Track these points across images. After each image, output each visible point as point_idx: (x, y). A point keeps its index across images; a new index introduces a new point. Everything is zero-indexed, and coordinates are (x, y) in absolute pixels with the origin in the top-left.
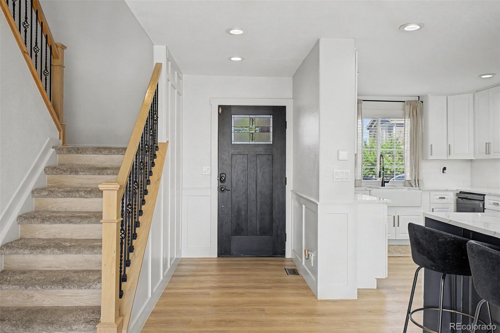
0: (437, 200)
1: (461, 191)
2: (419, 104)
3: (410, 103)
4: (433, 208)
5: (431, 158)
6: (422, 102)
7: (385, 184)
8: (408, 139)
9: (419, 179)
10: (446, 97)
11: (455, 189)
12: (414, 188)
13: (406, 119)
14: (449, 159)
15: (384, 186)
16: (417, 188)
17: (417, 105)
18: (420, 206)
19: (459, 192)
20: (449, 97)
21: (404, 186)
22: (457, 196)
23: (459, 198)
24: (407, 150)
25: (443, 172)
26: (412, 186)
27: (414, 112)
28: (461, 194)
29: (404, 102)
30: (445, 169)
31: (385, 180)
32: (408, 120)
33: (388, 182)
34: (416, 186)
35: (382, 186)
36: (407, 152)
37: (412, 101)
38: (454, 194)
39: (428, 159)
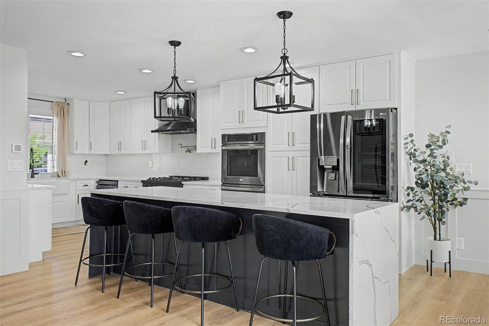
0: (81, 188)
1: (100, 179)
2: (65, 106)
3: (58, 103)
4: (78, 194)
5: (76, 152)
6: (68, 104)
7: (35, 175)
8: (56, 135)
9: (66, 171)
10: (88, 102)
11: (96, 178)
12: (62, 178)
13: (54, 118)
14: (90, 153)
15: (34, 177)
16: (64, 178)
17: (64, 106)
18: (67, 194)
19: (99, 180)
20: (90, 103)
21: (53, 177)
22: (97, 183)
23: (99, 184)
24: (55, 145)
25: (85, 165)
26: (59, 177)
27: (61, 112)
28: (101, 181)
29: (53, 102)
30: (86, 162)
31: (35, 172)
32: (56, 118)
33: (37, 174)
34: (63, 177)
35: (32, 177)
36: (55, 147)
37: (60, 102)
38: (95, 181)
39: (74, 153)
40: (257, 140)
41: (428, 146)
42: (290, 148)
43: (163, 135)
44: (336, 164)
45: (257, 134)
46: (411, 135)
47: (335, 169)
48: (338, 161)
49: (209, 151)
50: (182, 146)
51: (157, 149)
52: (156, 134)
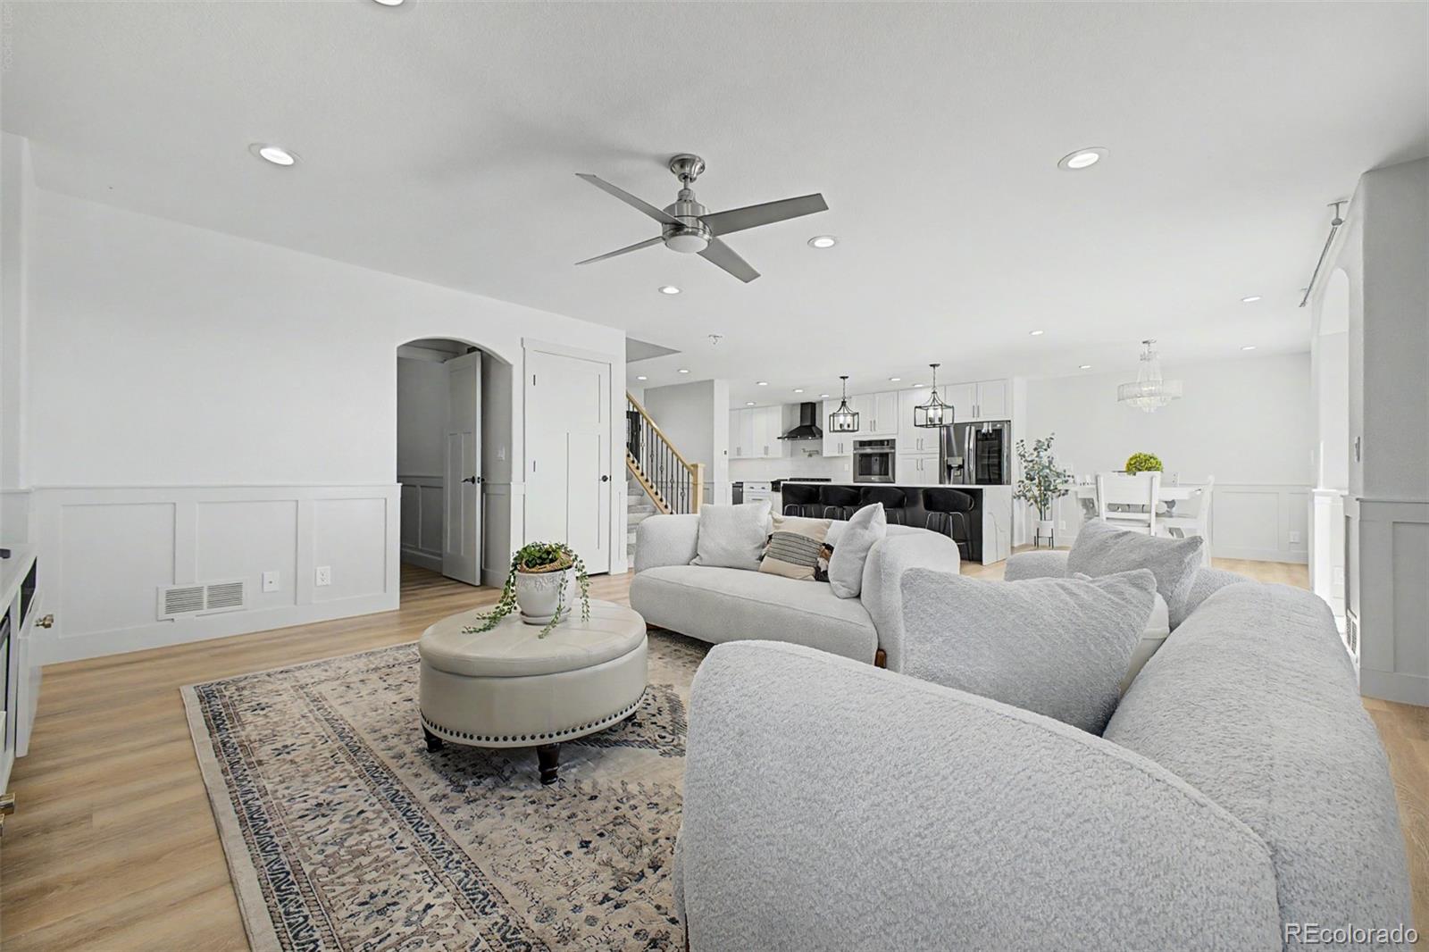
40: (889, 445)
41: (1035, 449)
42: (919, 452)
43: (785, 441)
44: (961, 463)
45: (888, 441)
46: (1022, 441)
47: (961, 467)
48: (963, 461)
49: (838, 455)
50: (804, 451)
51: (780, 455)
52: (780, 440)
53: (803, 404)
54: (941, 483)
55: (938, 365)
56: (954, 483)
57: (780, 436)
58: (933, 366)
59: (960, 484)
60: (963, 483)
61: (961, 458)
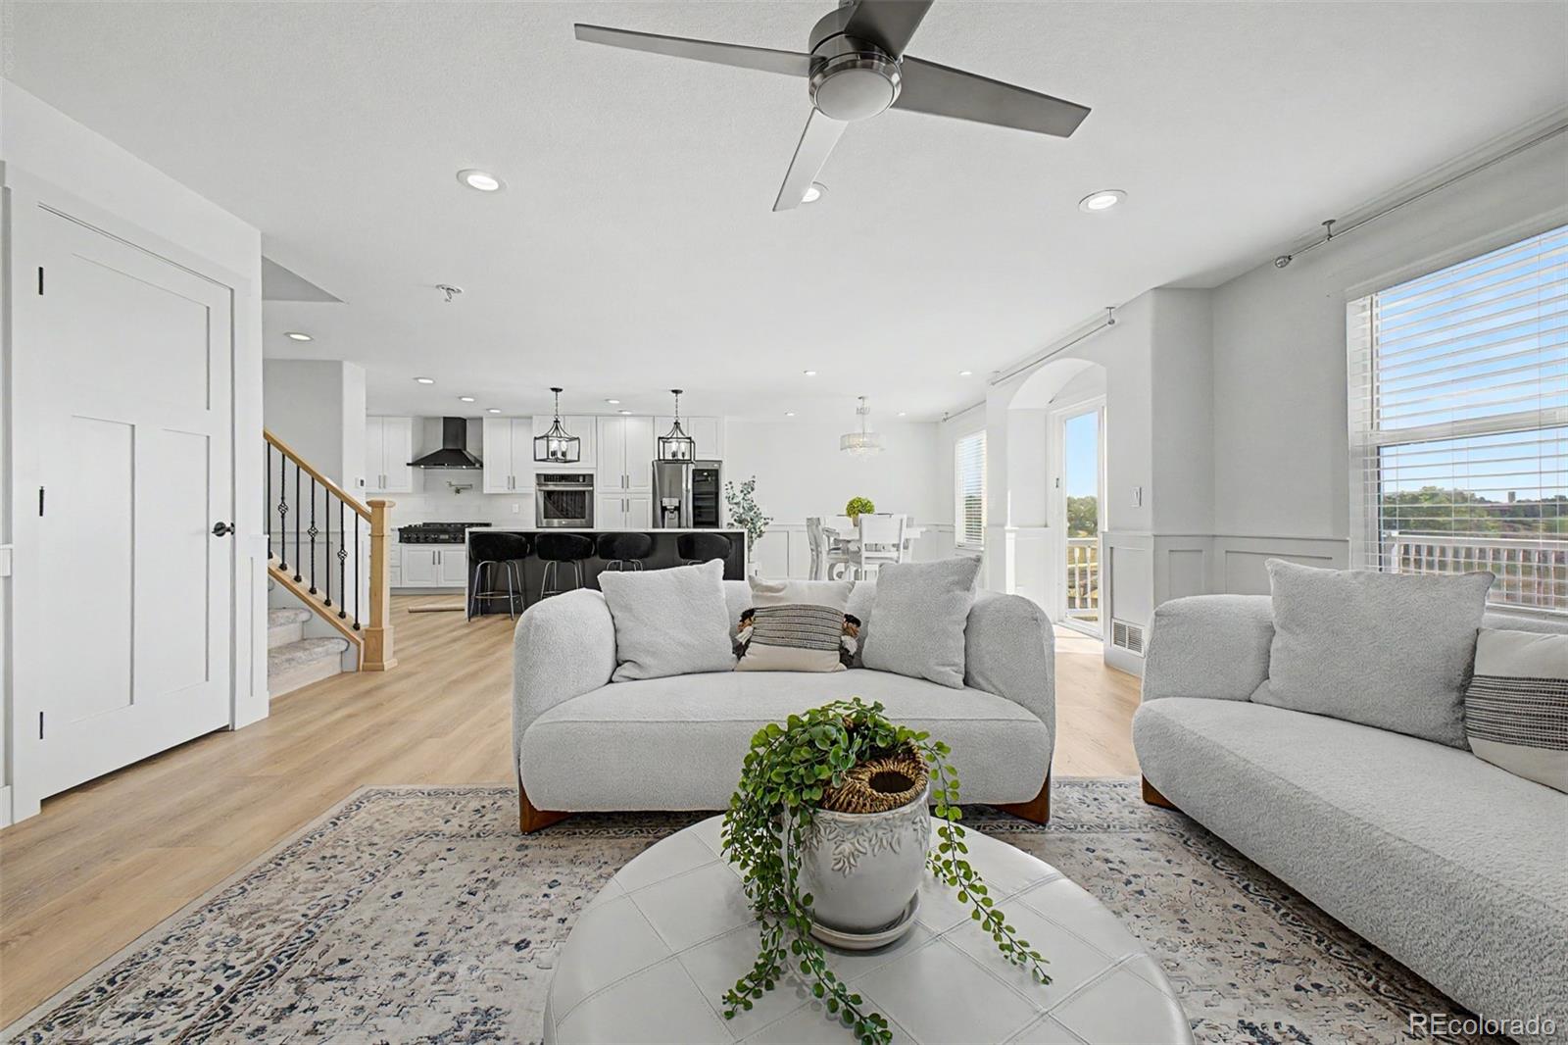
40: (584, 481)
41: (742, 491)
42: (623, 491)
43: (417, 469)
44: (677, 505)
45: (584, 476)
46: (731, 483)
47: (678, 509)
48: (680, 502)
49: (507, 491)
50: (451, 485)
51: (409, 488)
52: (410, 467)
53: (445, 419)
54: (654, 527)
55: (681, 392)
56: (669, 527)
57: (410, 462)
58: (676, 392)
59: (675, 528)
60: (679, 527)
61: (677, 500)
